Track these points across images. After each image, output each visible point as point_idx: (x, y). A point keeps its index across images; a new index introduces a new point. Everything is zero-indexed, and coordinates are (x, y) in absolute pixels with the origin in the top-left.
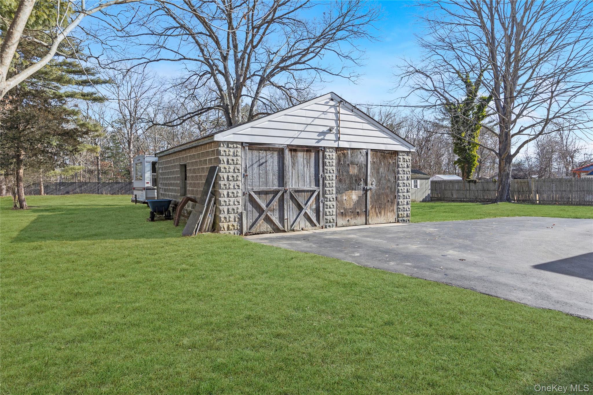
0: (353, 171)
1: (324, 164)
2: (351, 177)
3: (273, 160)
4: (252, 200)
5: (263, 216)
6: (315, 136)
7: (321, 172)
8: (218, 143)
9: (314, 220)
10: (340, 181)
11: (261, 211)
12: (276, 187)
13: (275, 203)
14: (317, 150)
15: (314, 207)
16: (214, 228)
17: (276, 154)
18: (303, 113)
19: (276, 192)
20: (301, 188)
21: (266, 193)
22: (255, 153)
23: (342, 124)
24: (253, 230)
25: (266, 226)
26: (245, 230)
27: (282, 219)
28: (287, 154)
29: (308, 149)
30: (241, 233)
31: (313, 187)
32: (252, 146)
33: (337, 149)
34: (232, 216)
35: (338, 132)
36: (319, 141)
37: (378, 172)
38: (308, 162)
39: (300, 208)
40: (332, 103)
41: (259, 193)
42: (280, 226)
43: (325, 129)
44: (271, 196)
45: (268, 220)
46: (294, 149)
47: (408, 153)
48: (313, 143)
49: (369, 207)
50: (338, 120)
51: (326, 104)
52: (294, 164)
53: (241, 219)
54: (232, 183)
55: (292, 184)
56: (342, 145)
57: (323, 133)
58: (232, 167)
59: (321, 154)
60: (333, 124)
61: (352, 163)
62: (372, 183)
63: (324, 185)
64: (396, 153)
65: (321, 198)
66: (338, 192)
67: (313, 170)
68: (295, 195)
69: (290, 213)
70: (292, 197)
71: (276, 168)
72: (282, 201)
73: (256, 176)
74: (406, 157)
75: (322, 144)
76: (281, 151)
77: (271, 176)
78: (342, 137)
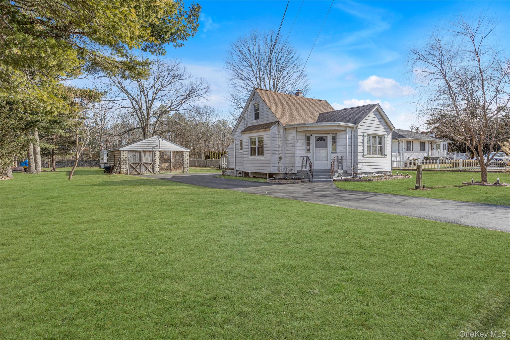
0: (166, 157)
1: (155, 155)
2: (165, 159)
3: (138, 155)
4: (131, 166)
5: (135, 170)
6: (152, 148)
7: (154, 158)
8: (121, 151)
9: (152, 172)
10: (161, 160)
11: (134, 169)
12: (139, 162)
13: (138, 166)
14: (153, 152)
15: (152, 168)
16: (120, 173)
17: (139, 153)
18: (148, 141)
19: (139, 164)
20: (147, 162)
21: (136, 164)
22: (132, 153)
23: (161, 144)
24: (131, 174)
25: (135, 173)
26: (129, 174)
27: (141, 171)
28: (142, 153)
29: (150, 152)
30: (128, 174)
31: (151, 162)
32: (131, 151)
33: (160, 151)
34: (125, 170)
35: (160, 146)
36: (153, 149)
37: (175, 157)
38: (150, 155)
39: (147, 168)
40: (157, 138)
41: (133, 164)
42: (140, 173)
43: (155, 146)
44: (137, 165)
45: (136, 171)
46: (145, 152)
47: (187, 151)
48: (151, 150)
49: (172, 168)
50: (160, 143)
51: (155, 138)
52: (145, 156)
53: (127, 171)
54: (125, 161)
55: (144, 161)
56: (161, 150)
57: (155, 147)
58: (125, 157)
59: (154, 153)
60: (158, 144)
61: (165, 155)
62: (173, 161)
63: (155, 162)
64: (183, 151)
65: (154, 165)
66: (160, 163)
67: (151, 157)
68: (145, 165)
69: (143, 169)
70: (144, 165)
71: (139, 157)
72: (140, 166)
73: (132, 159)
74: (187, 153)
75: (154, 150)
76: (140, 152)
77: (137, 159)
78: (161, 148)
